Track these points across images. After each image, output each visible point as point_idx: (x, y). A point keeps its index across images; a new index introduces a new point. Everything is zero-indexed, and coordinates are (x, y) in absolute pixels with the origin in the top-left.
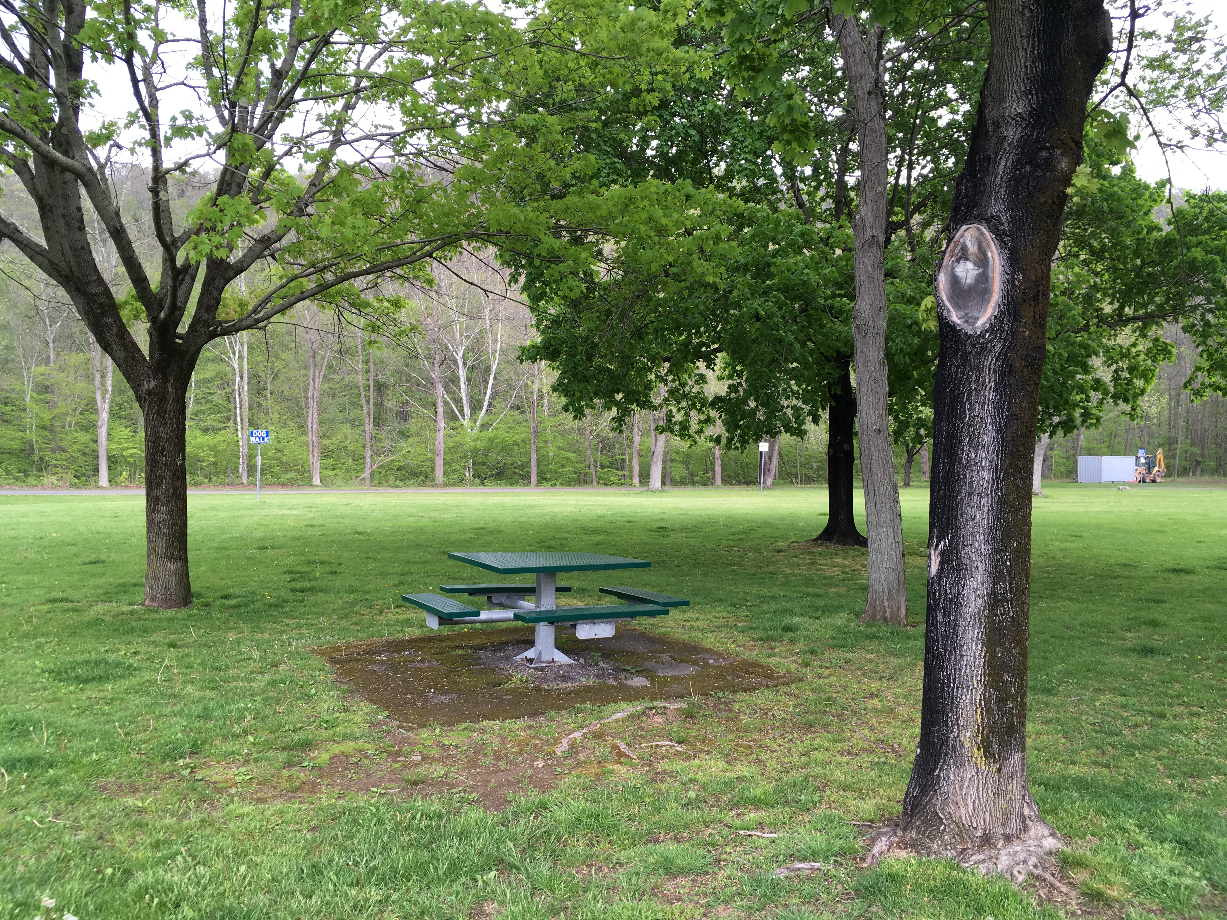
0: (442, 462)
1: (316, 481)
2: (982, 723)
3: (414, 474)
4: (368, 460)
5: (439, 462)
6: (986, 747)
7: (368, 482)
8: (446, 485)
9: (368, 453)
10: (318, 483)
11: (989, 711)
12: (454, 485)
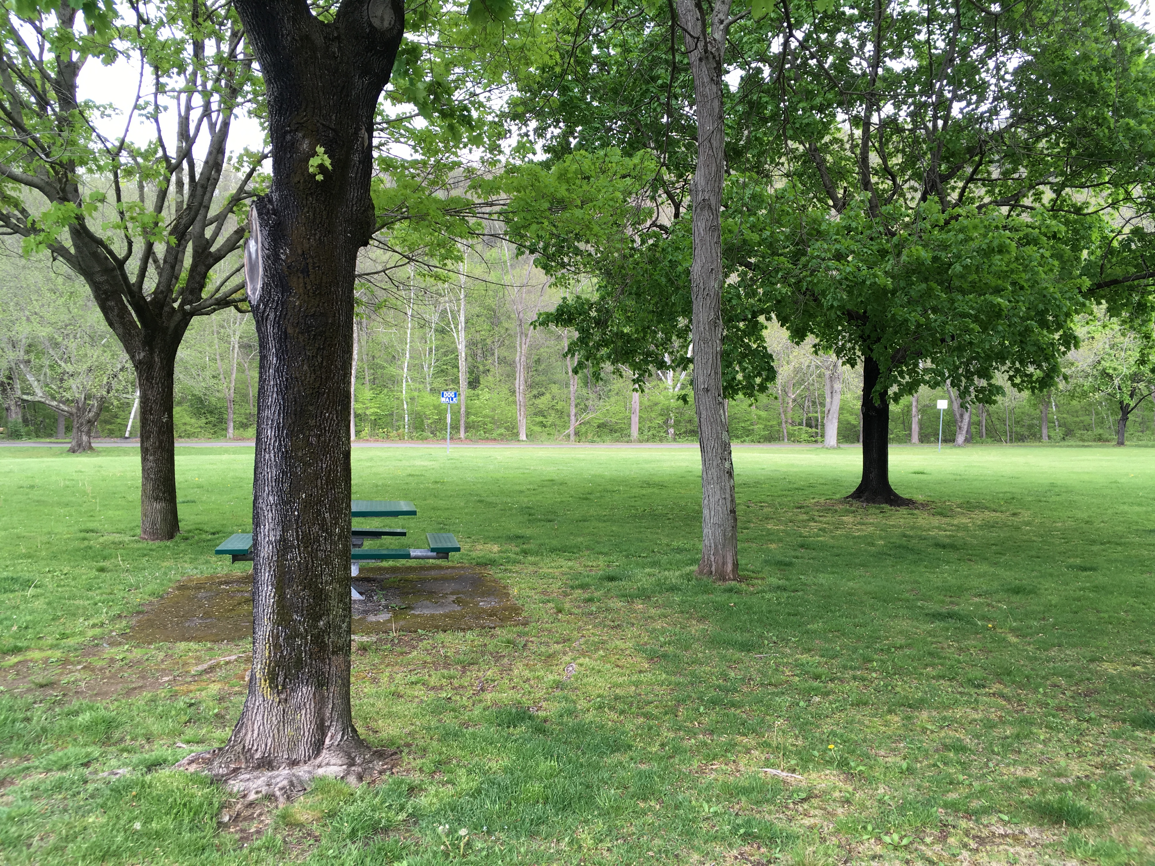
0: (637, 419)
1: (523, 437)
2: (269, 657)
3: (612, 431)
4: (573, 418)
5: (635, 419)
6: (272, 678)
7: (572, 438)
8: (640, 441)
9: (573, 411)
10: (524, 438)
11: (276, 646)
12: (648, 441)
